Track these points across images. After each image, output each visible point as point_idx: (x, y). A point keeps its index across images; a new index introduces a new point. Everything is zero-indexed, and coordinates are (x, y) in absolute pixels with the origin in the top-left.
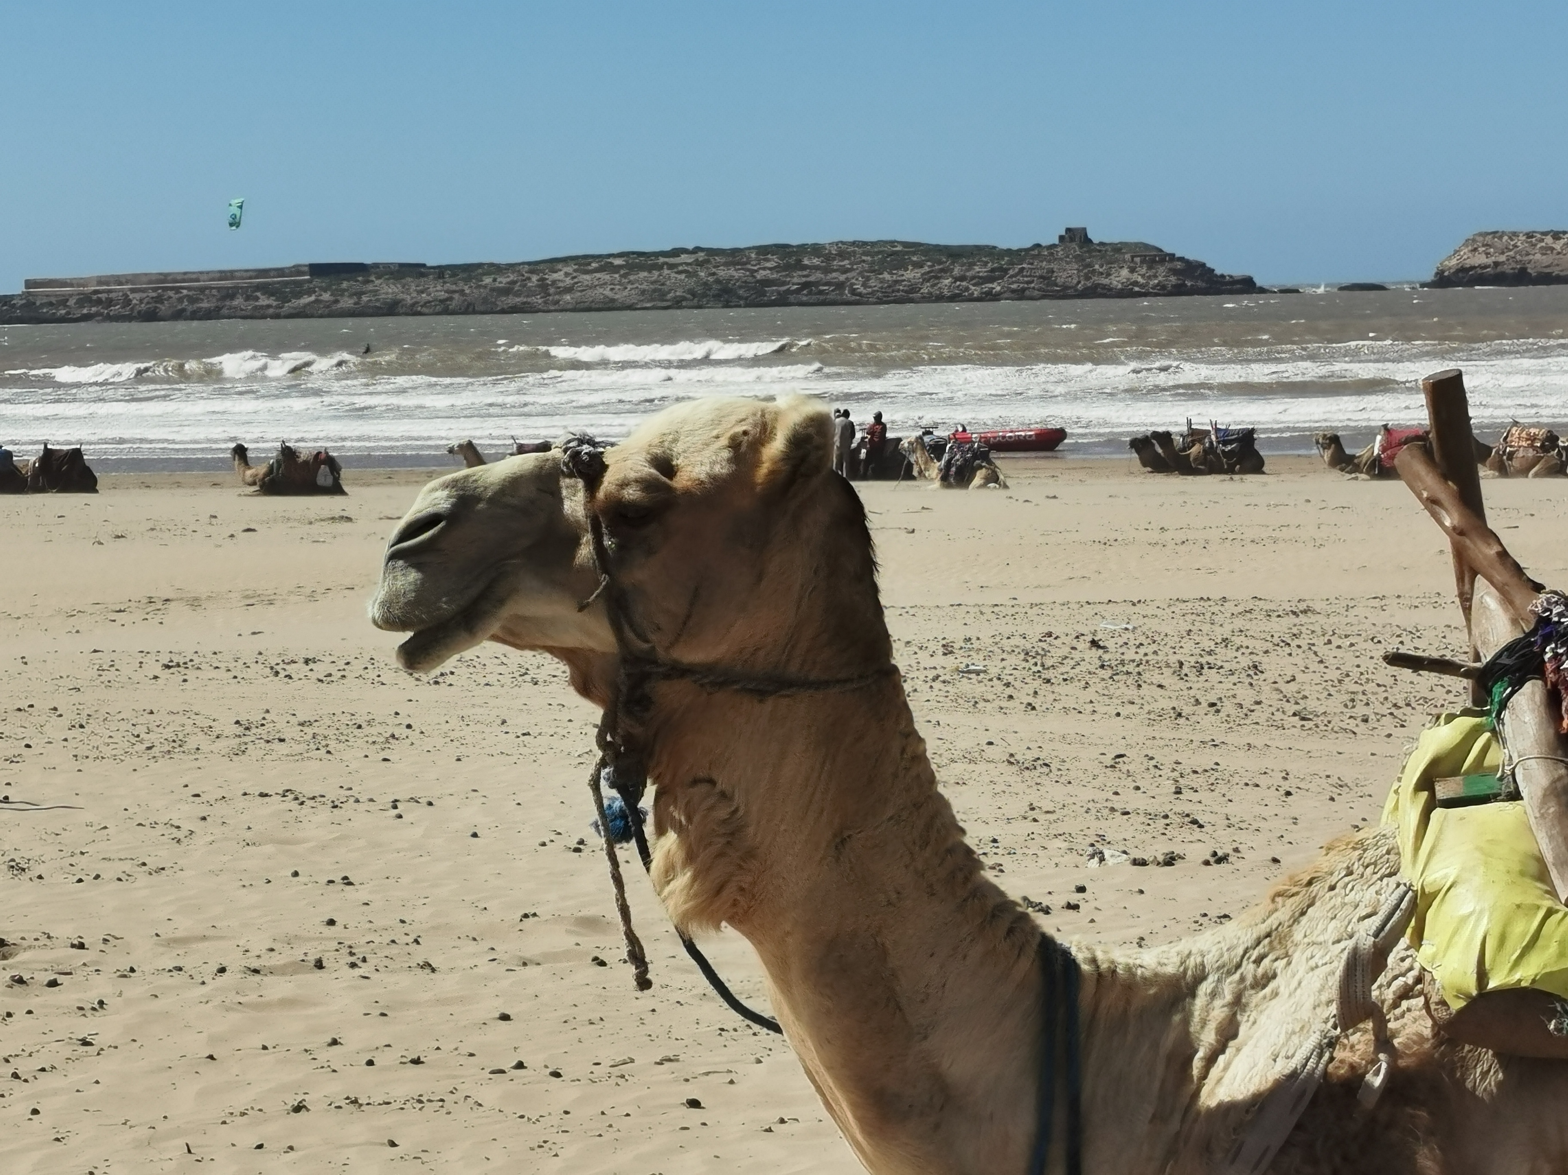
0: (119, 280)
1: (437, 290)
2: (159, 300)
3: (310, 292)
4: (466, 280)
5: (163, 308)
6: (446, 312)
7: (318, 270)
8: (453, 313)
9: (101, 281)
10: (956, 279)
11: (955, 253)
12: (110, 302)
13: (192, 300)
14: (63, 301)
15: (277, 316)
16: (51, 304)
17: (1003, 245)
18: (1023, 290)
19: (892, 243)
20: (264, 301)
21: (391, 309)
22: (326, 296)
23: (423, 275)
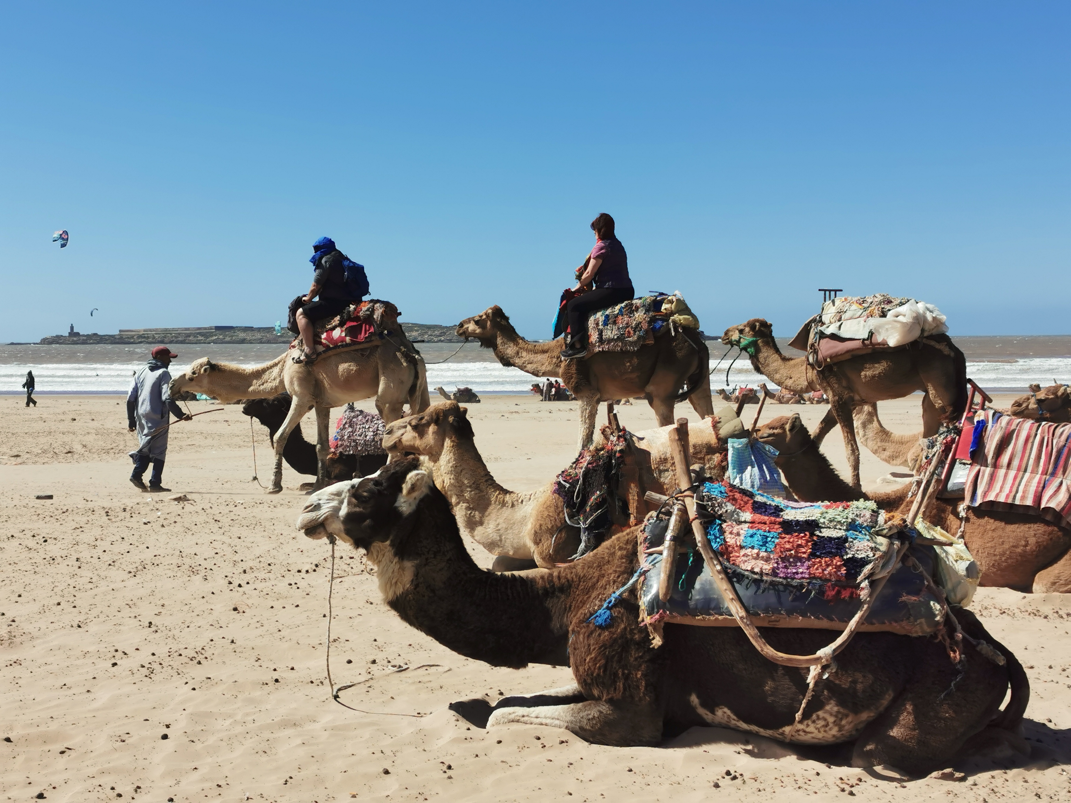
0: (150, 330)
1: (258, 336)
2: (165, 337)
3: (215, 335)
4: (268, 332)
6: (261, 343)
7: (218, 328)
8: (264, 343)
9: (144, 331)
10: (429, 336)
11: (429, 327)
12: (148, 337)
13: (176, 337)
14: (132, 337)
15: (205, 343)
16: (128, 338)
17: (444, 325)
20: (200, 338)
21: (243, 341)
22: (221, 337)
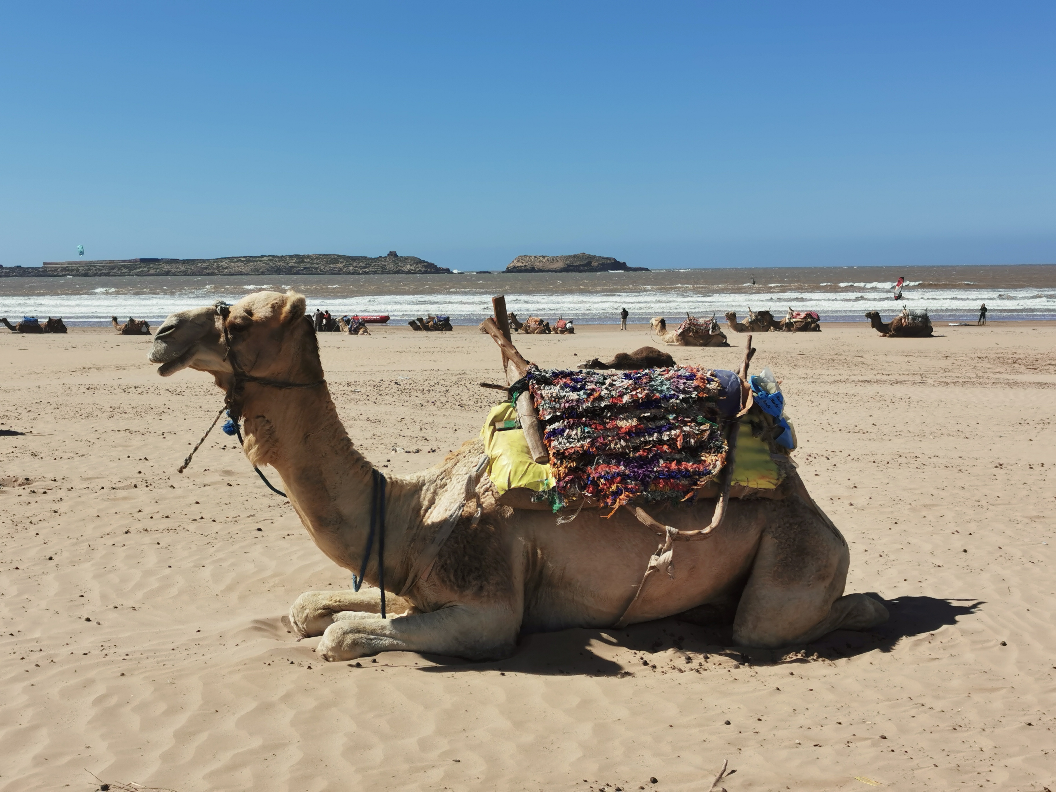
0: (75, 263)
1: (183, 268)
2: (89, 269)
3: (140, 268)
4: (193, 265)
5: (90, 272)
6: (186, 275)
7: (142, 260)
8: (188, 275)
9: (69, 263)
10: (354, 267)
11: (354, 259)
12: (72, 270)
13: (100, 270)
14: (56, 270)
15: (129, 275)
16: (52, 271)
17: (369, 256)
18: (376, 271)
19: (333, 255)
20: (124, 270)
21: (167, 273)
22: (145, 269)
23: (178, 263)
